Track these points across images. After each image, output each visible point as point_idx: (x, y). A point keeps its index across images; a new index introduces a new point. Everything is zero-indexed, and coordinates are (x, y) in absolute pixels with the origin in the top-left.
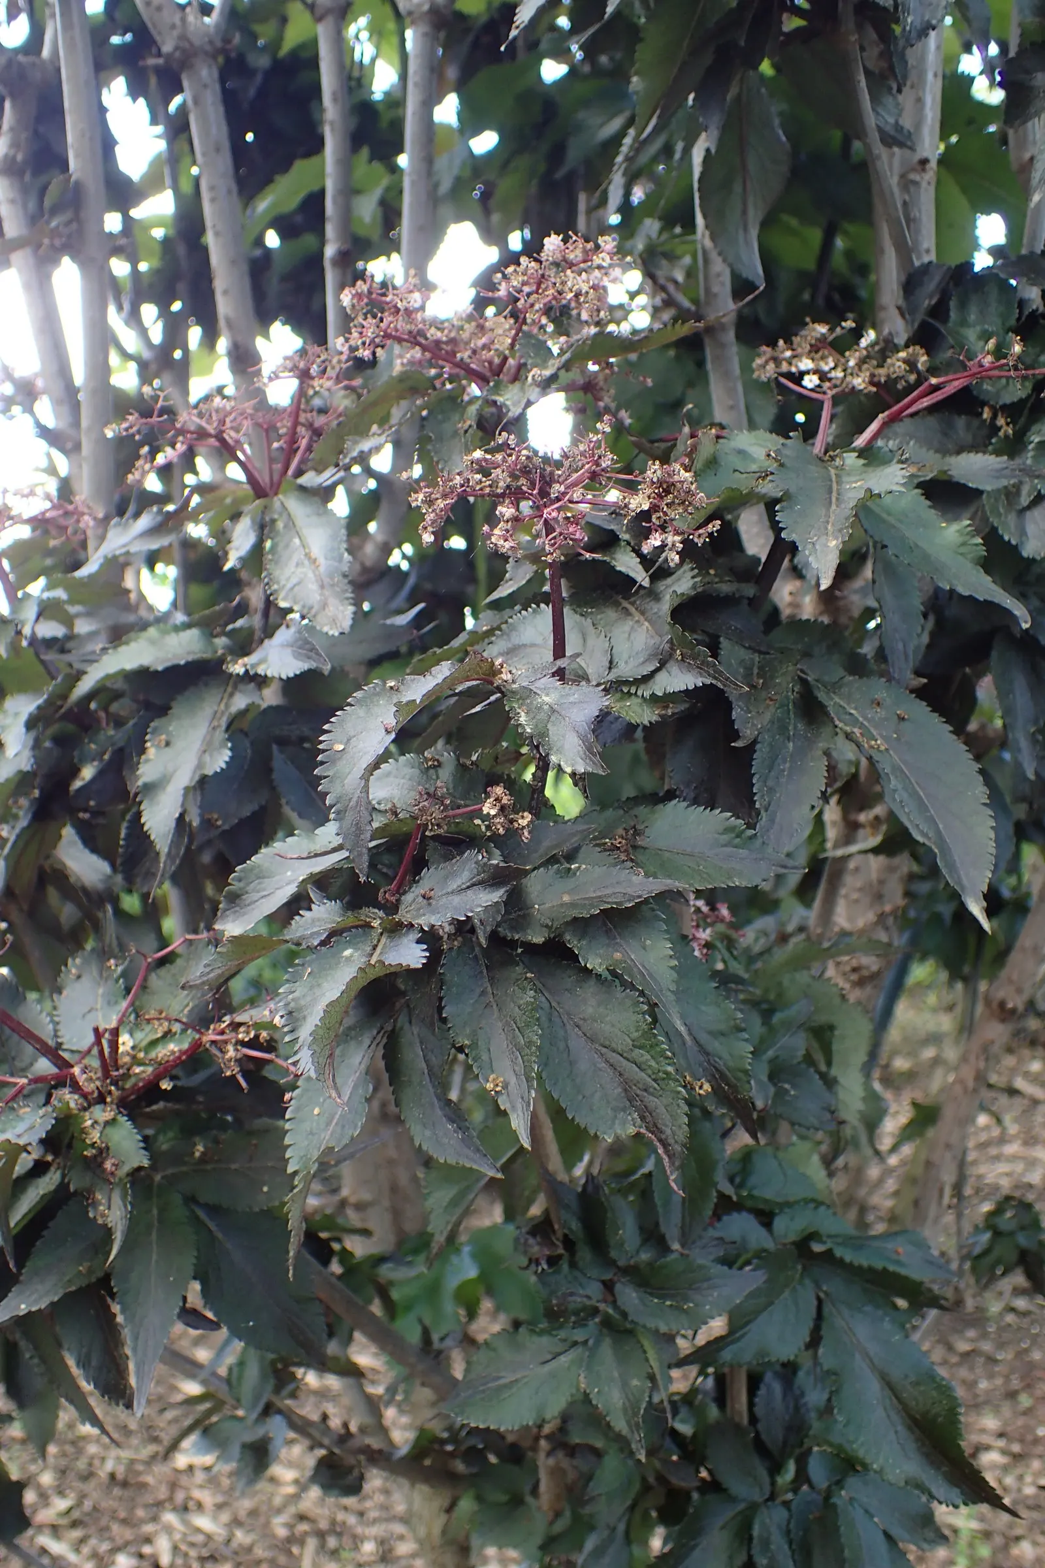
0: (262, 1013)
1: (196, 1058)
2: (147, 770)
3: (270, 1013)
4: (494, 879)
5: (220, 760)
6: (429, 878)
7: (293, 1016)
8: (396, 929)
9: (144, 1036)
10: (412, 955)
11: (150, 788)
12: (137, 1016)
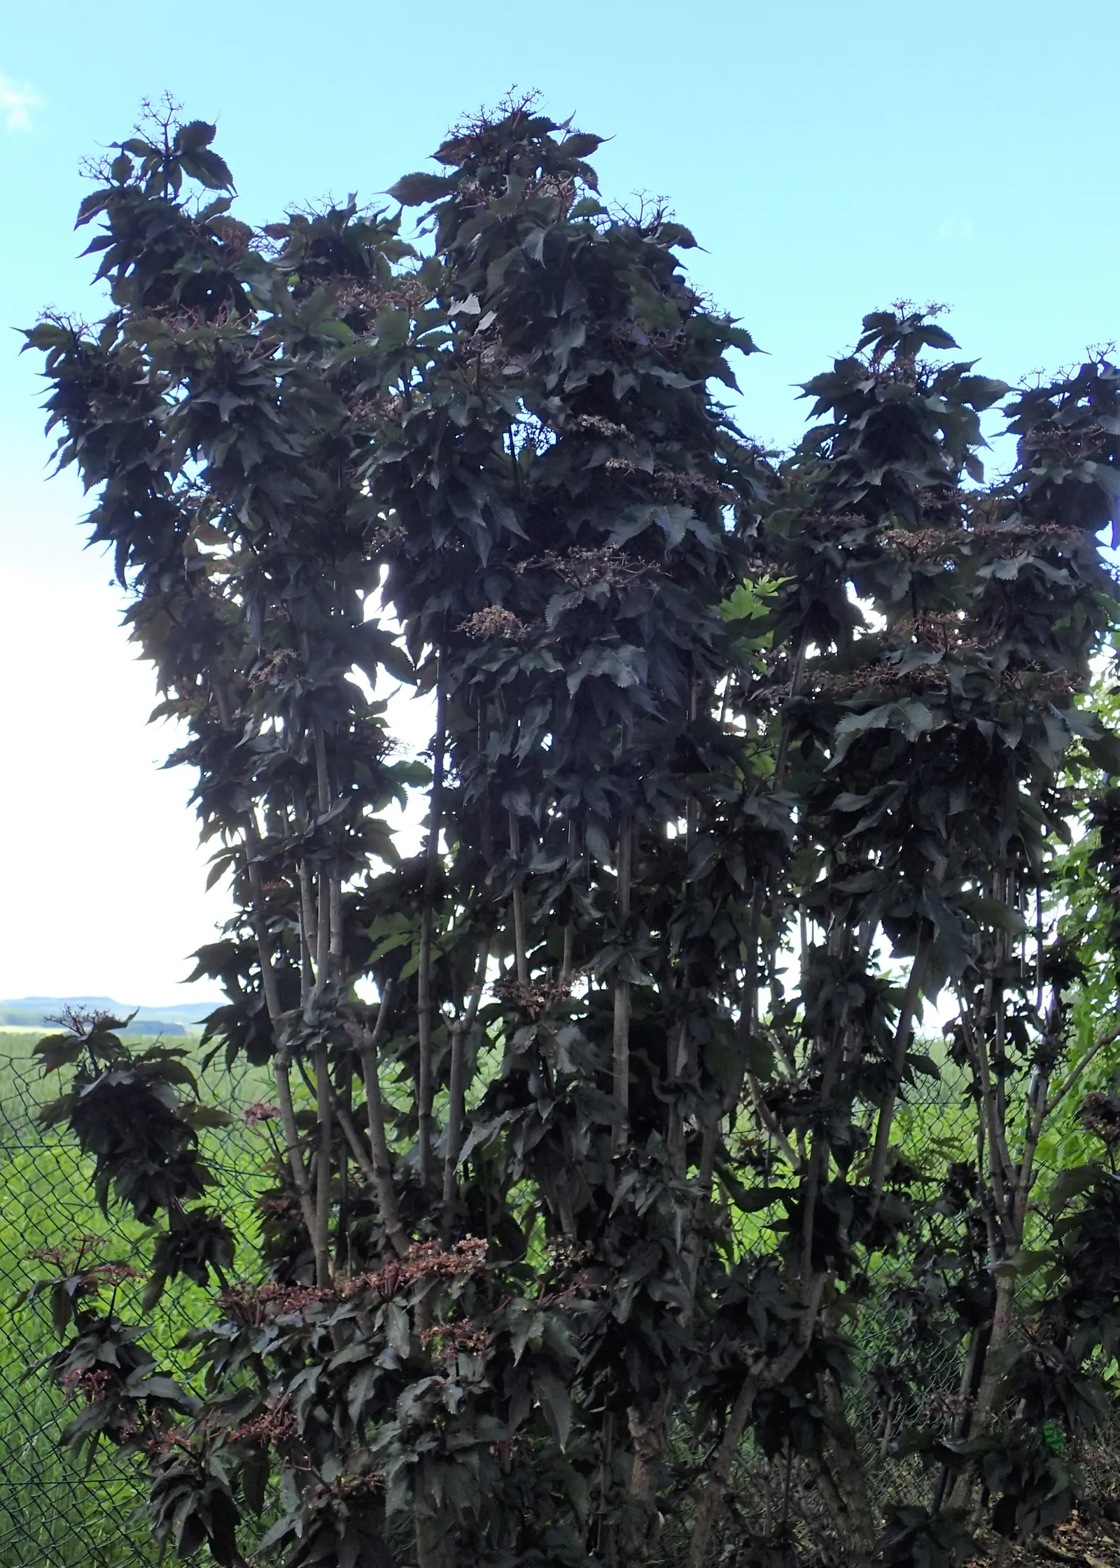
0: (380, 1472)
1: (364, 1483)
2: (350, 1396)
3: (383, 1472)
4: (435, 1439)
5: (371, 1394)
6: (422, 1438)
7: (388, 1474)
8: (413, 1451)
9: (349, 1478)
10: (415, 1459)
11: (352, 1401)
12: (345, 1474)
